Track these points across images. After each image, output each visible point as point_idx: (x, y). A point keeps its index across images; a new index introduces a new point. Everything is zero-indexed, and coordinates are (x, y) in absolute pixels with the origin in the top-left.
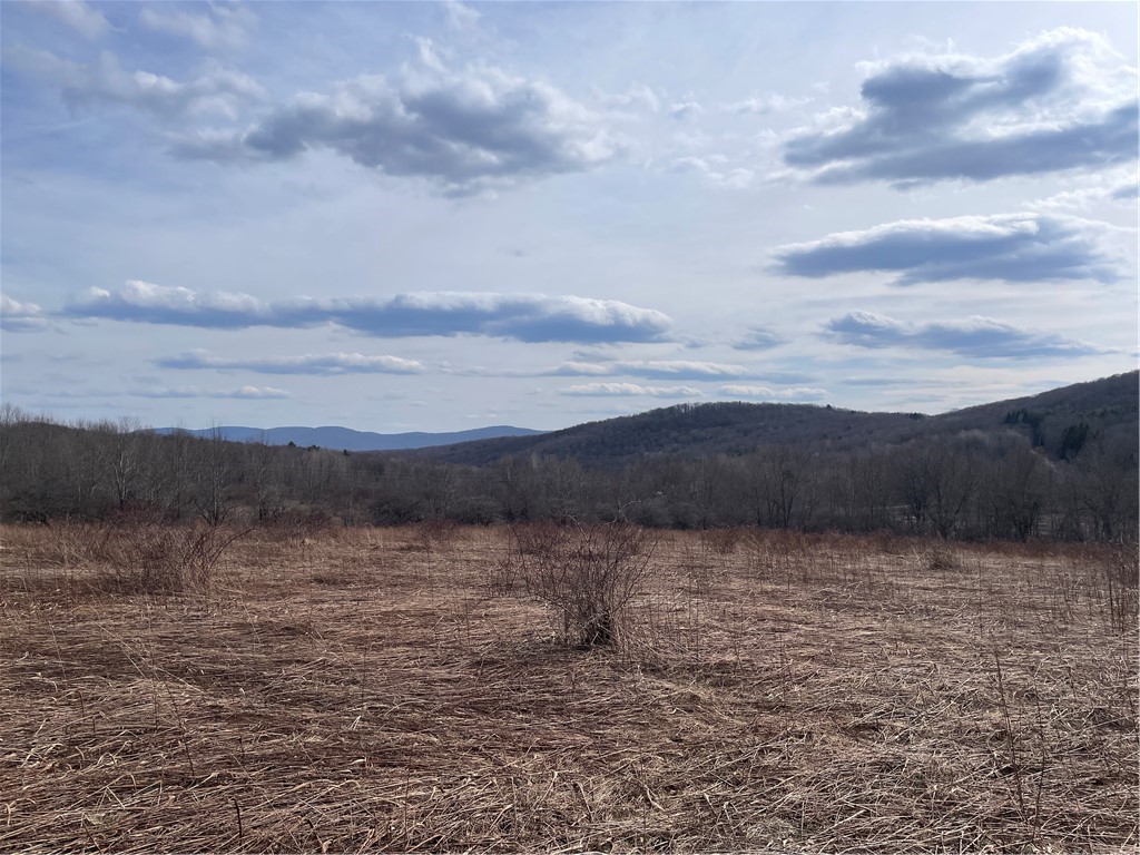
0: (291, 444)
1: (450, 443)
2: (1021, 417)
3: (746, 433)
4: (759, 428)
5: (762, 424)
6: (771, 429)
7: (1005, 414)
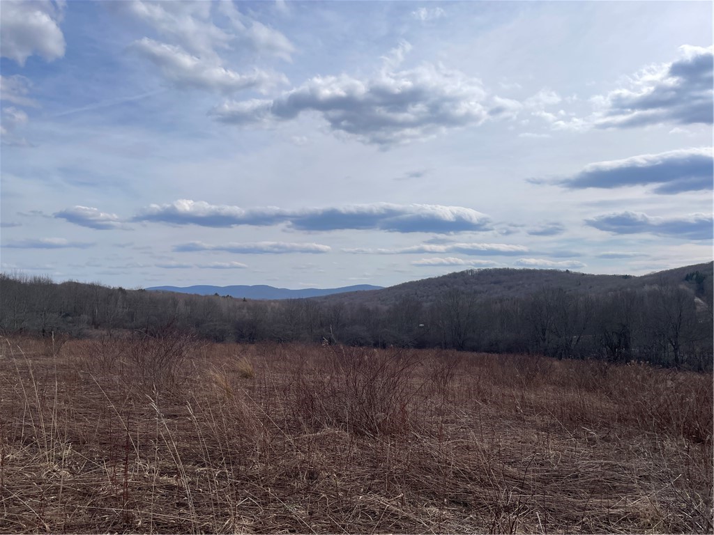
0: (216, 294)
1: (324, 295)
2: (695, 276)
3: (510, 288)
4: (519, 285)
5: (521, 282)
6: (526, 286)
7: (685, 275)
